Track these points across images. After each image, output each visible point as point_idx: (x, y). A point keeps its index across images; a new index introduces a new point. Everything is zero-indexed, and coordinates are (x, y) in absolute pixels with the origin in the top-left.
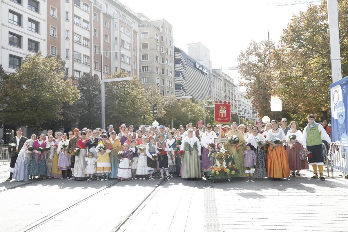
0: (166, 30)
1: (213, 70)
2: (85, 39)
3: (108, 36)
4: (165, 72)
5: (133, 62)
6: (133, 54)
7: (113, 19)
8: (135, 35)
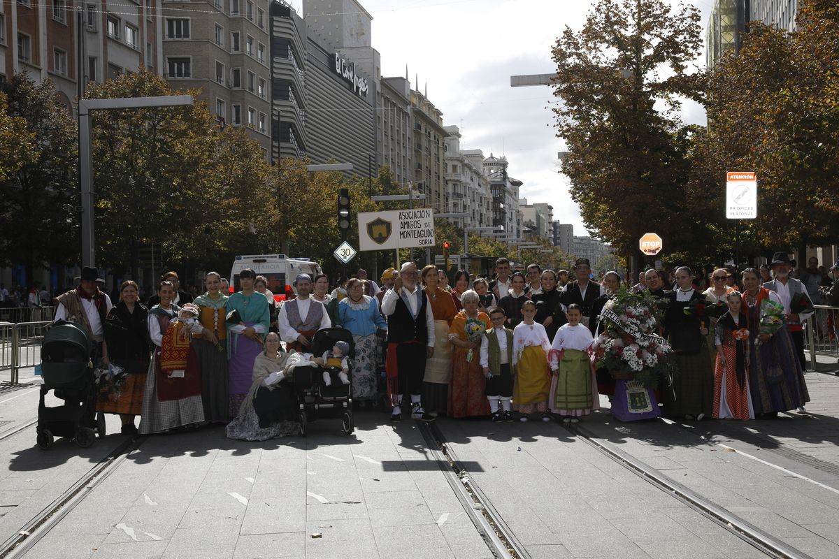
1: (386, 83)
4: (242, 82)
5: (145, 43)
6: (145, 15)
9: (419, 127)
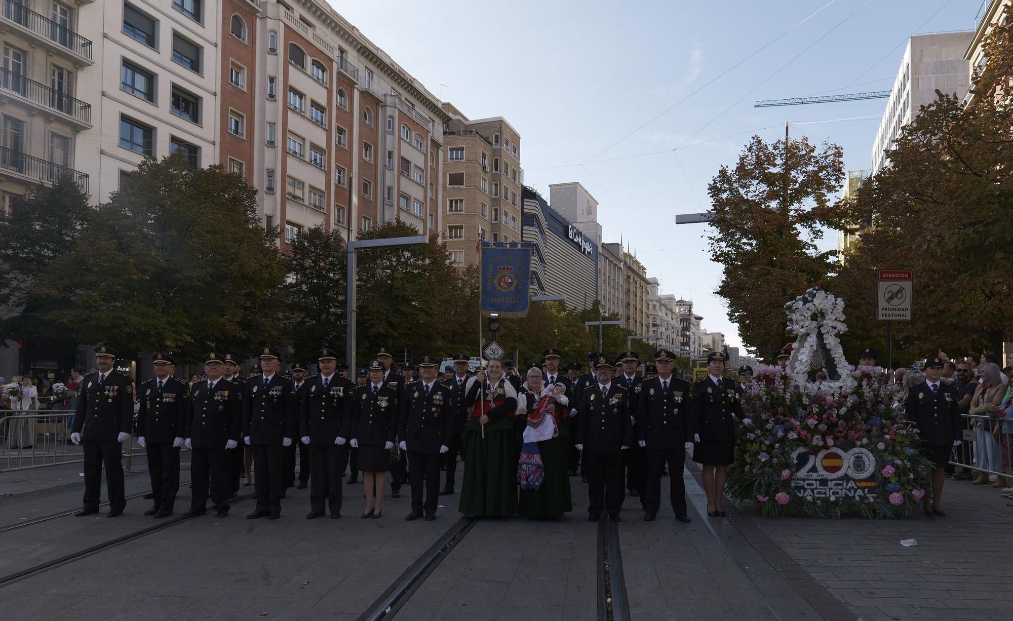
0: (505, 146)
1: (603, 245)
2: (314, 147)
3: (371, 146)
5: (428, 214)
6: (429, 195)
7: (383, 108)
8: (435, 150)
9: (629, 277)
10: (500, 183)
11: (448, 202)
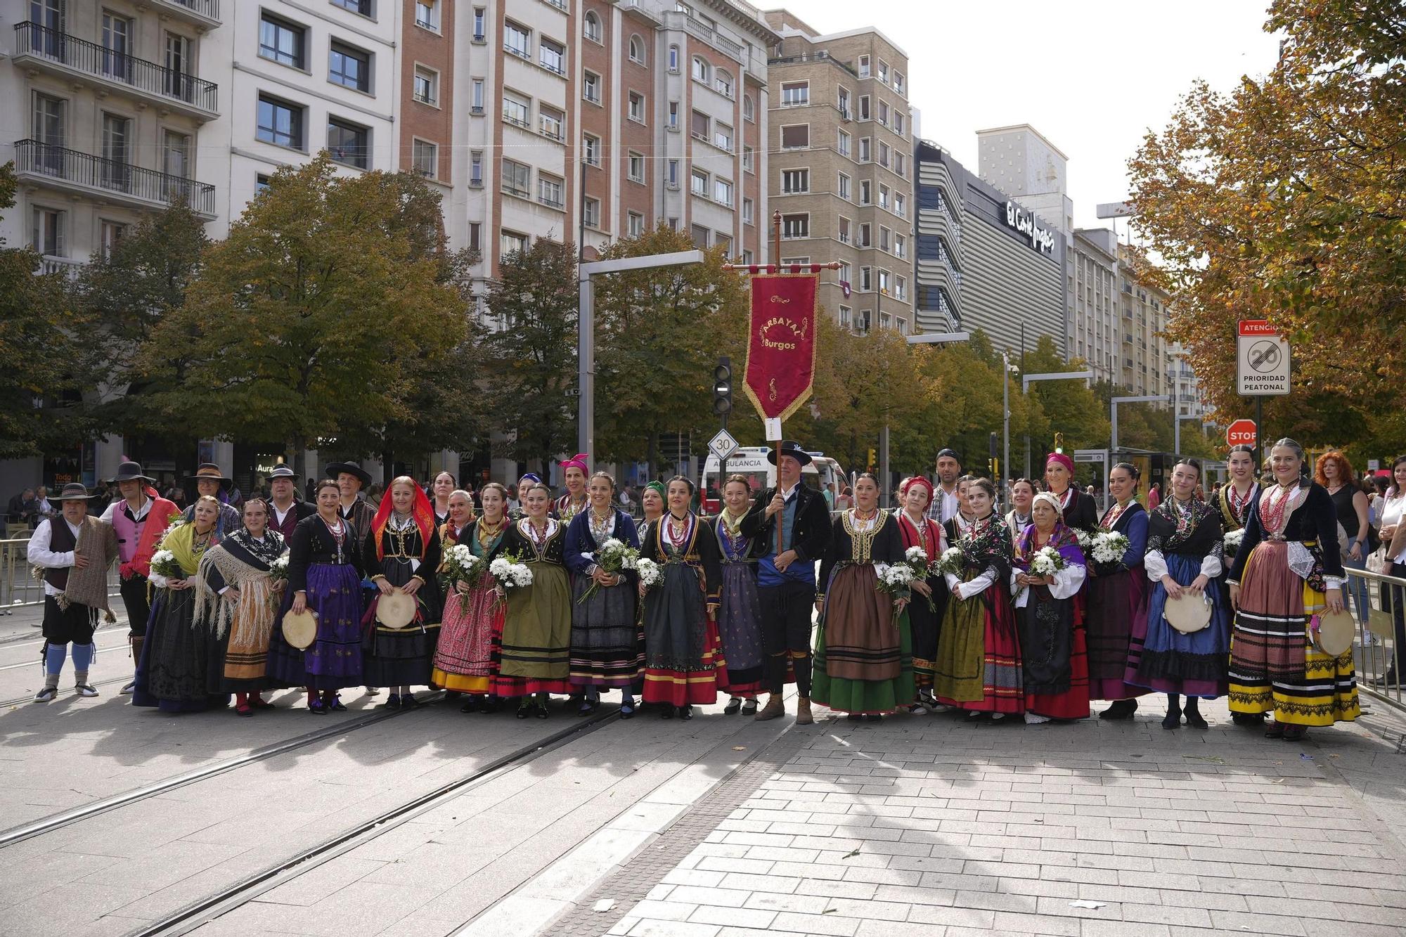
0: (881, 74)
1: (1079, 235)
2: (546, 108)
3: (642, 97)
4: (873, 239)
5: (742, 199)
6: (743, 167)
7: (662, 34)
8: (754, 92)
9: (1129, 289)
10: (873, 139)
11: (782, 176)
